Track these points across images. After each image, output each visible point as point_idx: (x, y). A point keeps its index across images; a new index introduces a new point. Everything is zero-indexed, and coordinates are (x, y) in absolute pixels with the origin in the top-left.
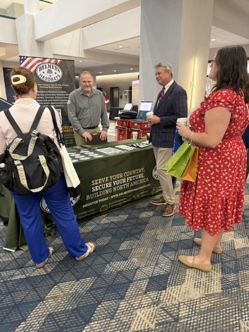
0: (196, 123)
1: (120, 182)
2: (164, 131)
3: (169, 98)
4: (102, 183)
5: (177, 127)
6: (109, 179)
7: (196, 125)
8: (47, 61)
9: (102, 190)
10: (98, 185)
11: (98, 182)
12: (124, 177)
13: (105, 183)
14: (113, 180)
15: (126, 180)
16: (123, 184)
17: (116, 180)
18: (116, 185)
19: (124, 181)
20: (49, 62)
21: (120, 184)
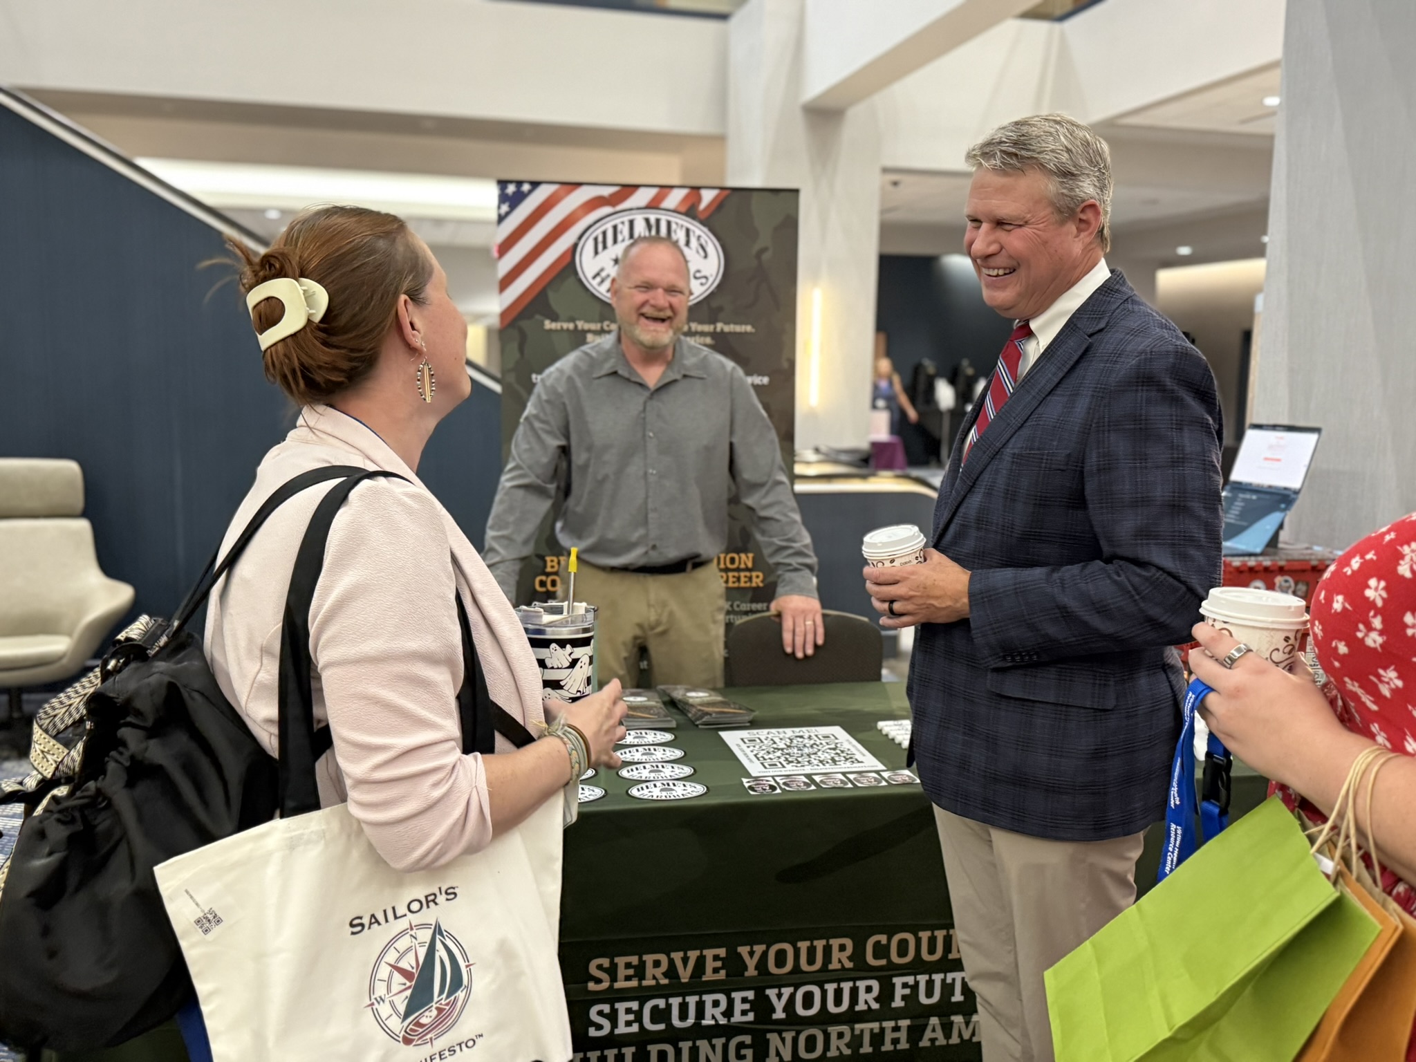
0: (1385, 657)
1: (826, 998)
2: (1013, 686)
3: (1054, 409)
4: (675, 987)
5: (1201, 664)
6: (734, 965)
7: (1391, 679)
8: (642, 197)
9: (673, 1037)
10: (642, 995)
11: (640, 972)
12: (860, 969)
13: (698, 986)
14: (764, 981)
15: (886, 995)
16: (852, 1017)
17: (797, 978)
18: (793, 1019)
19: (867, 1000)
20: (653, 205)
21: (824, 1019)
